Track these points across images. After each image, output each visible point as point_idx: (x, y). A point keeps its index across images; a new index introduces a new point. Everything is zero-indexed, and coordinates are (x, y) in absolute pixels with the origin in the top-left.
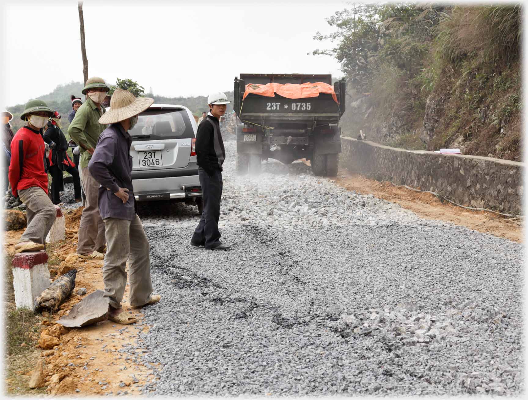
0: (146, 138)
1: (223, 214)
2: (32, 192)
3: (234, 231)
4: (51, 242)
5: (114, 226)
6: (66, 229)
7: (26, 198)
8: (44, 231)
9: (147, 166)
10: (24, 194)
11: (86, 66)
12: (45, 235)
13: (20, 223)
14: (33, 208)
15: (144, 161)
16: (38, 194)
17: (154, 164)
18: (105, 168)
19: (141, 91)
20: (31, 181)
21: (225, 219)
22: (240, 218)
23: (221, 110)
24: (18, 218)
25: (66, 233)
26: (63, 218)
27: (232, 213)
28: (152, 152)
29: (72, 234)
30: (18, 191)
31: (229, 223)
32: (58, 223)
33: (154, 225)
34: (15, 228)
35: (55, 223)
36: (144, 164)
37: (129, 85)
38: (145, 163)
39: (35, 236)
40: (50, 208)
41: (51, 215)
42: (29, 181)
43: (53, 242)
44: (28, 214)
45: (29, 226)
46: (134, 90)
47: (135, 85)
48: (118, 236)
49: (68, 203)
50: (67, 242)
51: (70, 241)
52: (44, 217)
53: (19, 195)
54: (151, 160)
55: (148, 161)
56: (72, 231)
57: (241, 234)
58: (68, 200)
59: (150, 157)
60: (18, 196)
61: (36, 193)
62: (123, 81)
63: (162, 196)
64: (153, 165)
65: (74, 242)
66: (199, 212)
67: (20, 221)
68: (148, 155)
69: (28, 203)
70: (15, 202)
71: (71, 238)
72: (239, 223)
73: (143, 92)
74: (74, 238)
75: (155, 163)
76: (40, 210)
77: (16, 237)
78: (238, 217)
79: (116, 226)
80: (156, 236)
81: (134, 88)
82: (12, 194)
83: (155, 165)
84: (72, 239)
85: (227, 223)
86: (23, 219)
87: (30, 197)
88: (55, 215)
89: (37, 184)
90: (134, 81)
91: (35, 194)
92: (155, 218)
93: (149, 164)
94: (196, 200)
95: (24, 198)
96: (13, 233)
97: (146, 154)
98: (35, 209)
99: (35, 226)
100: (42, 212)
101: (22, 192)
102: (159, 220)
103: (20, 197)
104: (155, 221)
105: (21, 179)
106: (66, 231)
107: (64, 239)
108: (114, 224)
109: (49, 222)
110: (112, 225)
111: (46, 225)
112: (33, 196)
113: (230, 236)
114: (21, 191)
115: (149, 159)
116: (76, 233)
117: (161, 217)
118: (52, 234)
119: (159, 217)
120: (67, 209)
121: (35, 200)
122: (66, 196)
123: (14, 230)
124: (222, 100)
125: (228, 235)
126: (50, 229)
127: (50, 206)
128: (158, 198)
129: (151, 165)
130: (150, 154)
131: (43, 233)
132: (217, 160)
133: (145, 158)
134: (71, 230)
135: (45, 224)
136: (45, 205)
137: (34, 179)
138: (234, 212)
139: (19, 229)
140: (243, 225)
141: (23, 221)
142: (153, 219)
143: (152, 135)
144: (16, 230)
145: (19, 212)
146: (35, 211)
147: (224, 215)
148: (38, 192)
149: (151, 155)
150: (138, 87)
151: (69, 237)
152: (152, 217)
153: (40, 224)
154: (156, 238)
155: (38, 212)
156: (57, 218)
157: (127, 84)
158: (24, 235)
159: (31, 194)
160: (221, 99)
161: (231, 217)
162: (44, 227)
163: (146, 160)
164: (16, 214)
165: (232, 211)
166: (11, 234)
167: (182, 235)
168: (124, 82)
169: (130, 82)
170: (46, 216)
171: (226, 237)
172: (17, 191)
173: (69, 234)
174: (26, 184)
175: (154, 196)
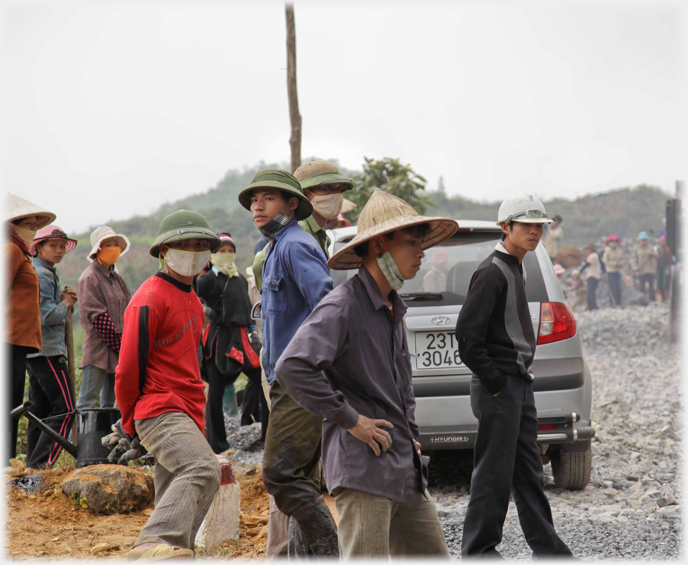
0: (433, 299)
1: (614, 487)
2: (166, 425)
3: (641, 532)
4: (206, 543)
5: (353, 510)
6: (242, 513)
7: (151, 438)
8: (192, 517)
9: (432, 366)
10: (148, 429)
11: (296, 129)
12: (195, 528)
13: (135, 497)
14: (169, 461)
15: (427, 356)
16: (179, 428)
17: (450, 362)
18: (310, 370)
19: (419, 186)
20: (163, 398)
21: (618, 498)
22: (656, 499)
23: (532, 237)
24: (133, 485)
25: (241, 523)
26: (237, 486)
27: (636, 486)
28: (445, 334)
29: (256, 526)
30: (137, 423)
31: (628, 510)
32: (224, 499)
33: (447, 510)
34: (124, 508)
35: (218, 498)
36: (427, 362)
37: (392, 174)
38: (428, 359)
39: (173, 528)
40: (205, 464)
41: (209, 479)
42: (159, 400)
43: (210, 545)
44: (158, 477)
45: (159, 504)
46: (403, 184)
47: (404, 172)
48: (361, 533)
49: (246, 450)
50: (244, 545)
51: (249, 543)
52: (195, 485)
53: (138, 431)
54: (443, 352)
55: (437, 356)
56: (254, 519)
57: (658, 539)
58: (247, 444)
59: (442, 344)
60: (136, 435)
61: (176, 427)
62: (378, 163)
63: (466, 439)
64: (447, 365)
65: (260, 545)
66: (555, 481)
67: (137, 492)
68: (438, 341)
69: (157, 450)
70: (128, 448)
71: (254, 535)
72: (653, 512)
73: (423, 187)
74: (260, 536)
75: (452, 360)
76: (184, 467)
77: (127, 531)
78: (651, 496)
79: (358, 510)
80: (451, 537)
81: (402, 180)
82: (123, 430)
83: (453, 365)
84: (255, 539)
85: (623, 511)
86: (144, 487)
87: (161, 436)
88: (219, 480)
89: (179, 405)
90: (403, 163)
91: (174, 429)
92: (450, 492)
93: (437, 361)
94: (548, 451)
95: (148, 439)
96: (119, 520)
97: (431, 338)
98: (172, 465)
99: (173, 504)
100: (188, 472)
101: (144, 425)
102: (460, 496)
103: (140, 435)
104: (450, 498)
105: (142, 394)
106: (241, 517)
107: (237, 537)
108: (354, 506)
109: (204, 497)
110: (350, 506)
111: (198, 502)
112: (169, 434)
113: (630, 543)
114: (143, 421)
115: (438, 349)
116: (264, 523)
117: (463, 489)
118: (209, 525)
119: (458, 489)
120: (243, 465)
121: (173, 444)
122: (242, 435)
123: (122, 512)
124: (535, 213)
125: (627, 540)
126: (205, 511)
127: (206, 459)
128: (459, 443)
129: (443, 365)
130: (441, 338)
131: (190, 524)
132: (515, 356)
133: (429, 348)
134: (253, 517)
135: (196, 501)
136: (196, 456)
137: (171, 394)
138: (639, 483)
139: (134, 510)
140: (664, 517)
141: (143, 492)
142: (444, 493)
143: (446, 293)
144: (126, 512)
145: (135, 471)
146: (171, 470)
147: (615, 491)
148: (179, 425)
149: (443, 341)
150: (410, 176)
151: (248, 534)
152: (441, 488)
153: (184, 502)
154: (452, 540)
155: (179, 470)
156: (222, 487)
157: (387, 169)
158: (148, 528)
159: (164, 431)
160: (535, 211)
161: (631, 497)
162: (193, 508)
163: (431, 352)
164: (129, 475)
165: (635, 480)
166: (114, 522)
167: (514, 536)
168: (381, 166)
169: (396, 165)
170: (197, 482)
171: (622, 545)
172: (133, 422)
173: (248, 525)
174: (154, 405)
175: (448, 439)
